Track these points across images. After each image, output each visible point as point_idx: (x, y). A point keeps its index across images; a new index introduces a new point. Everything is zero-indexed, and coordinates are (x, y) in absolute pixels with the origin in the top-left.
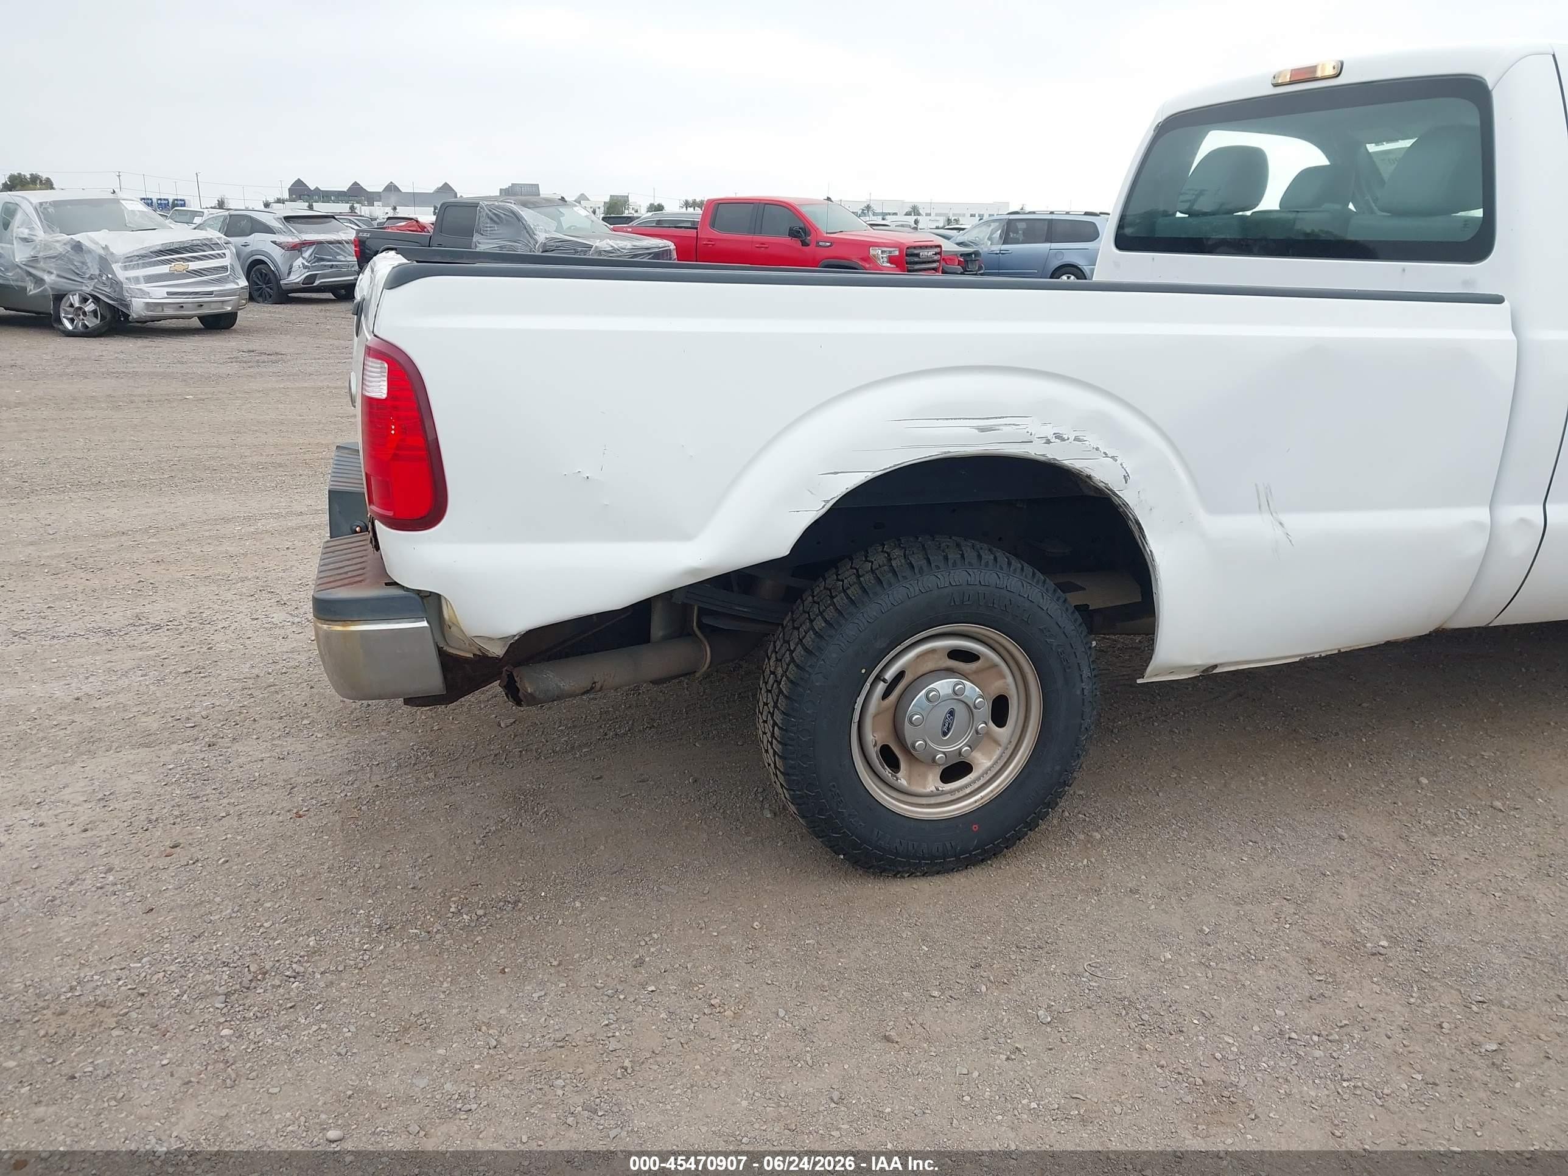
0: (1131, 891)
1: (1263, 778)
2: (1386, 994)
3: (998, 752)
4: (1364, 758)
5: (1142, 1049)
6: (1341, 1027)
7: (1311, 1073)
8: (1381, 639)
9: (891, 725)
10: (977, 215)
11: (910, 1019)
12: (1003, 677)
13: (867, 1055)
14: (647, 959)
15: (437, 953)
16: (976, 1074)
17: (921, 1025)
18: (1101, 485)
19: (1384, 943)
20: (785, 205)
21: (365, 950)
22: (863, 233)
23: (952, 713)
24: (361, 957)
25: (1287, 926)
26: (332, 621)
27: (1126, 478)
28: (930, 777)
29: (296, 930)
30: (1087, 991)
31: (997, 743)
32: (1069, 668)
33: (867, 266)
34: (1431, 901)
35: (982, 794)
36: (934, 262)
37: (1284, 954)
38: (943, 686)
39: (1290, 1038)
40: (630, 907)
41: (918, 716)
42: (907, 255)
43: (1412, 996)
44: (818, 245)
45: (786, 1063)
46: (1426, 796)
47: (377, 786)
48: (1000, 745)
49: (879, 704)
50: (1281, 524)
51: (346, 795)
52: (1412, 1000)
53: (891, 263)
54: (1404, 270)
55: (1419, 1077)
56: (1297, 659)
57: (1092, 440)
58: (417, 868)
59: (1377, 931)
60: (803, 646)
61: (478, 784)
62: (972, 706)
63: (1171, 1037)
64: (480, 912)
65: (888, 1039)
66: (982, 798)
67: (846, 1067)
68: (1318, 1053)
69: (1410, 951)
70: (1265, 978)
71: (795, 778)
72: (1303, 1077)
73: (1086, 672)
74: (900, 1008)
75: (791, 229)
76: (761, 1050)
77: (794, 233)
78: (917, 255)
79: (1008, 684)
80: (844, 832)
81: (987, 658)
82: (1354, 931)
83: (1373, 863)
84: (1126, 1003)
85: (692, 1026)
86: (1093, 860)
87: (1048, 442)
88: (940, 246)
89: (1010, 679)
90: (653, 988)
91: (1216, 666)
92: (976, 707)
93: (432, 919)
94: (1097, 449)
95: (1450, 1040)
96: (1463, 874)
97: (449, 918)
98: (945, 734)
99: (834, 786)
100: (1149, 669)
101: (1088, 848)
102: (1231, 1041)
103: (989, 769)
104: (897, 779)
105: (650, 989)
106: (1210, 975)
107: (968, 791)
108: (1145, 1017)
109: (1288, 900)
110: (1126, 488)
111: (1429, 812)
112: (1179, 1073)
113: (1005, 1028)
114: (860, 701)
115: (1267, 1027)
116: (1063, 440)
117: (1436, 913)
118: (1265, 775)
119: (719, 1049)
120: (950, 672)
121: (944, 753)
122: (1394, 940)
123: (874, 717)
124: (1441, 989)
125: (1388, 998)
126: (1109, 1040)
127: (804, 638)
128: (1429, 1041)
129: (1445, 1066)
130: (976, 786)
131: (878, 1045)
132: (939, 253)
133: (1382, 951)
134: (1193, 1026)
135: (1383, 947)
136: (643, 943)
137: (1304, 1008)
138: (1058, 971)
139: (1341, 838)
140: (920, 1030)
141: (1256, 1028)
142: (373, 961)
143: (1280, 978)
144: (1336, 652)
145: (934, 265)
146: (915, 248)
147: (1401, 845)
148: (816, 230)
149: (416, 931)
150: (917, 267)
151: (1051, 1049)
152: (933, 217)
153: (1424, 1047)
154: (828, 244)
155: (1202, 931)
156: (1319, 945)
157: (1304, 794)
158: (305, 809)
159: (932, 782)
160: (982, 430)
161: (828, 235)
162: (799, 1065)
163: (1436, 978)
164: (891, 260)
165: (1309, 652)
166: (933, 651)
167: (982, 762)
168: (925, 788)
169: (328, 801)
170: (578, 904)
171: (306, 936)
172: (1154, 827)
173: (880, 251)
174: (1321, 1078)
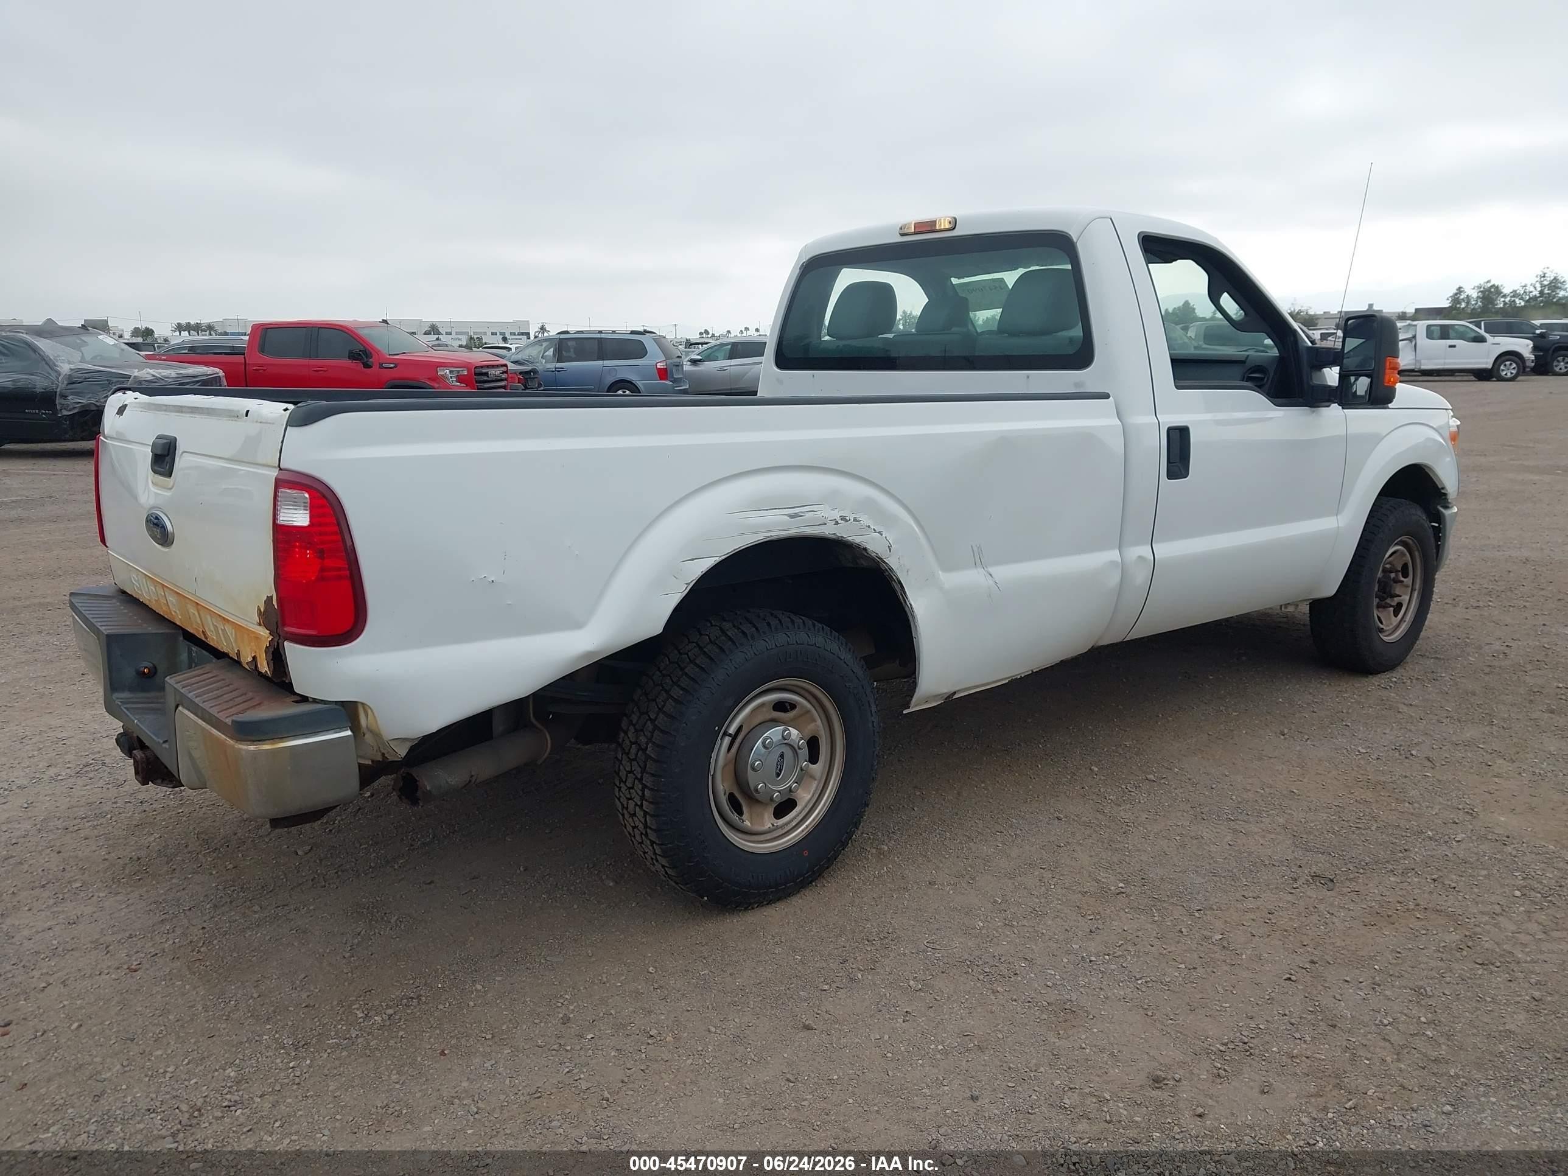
0: (930, 883)
1: (983, 785)
2: (1138, 918)
3: (814, 784)
4: (1047, 759)
5: (995, 992)
6: (1119, 946)
7: (1115, 980)
8: (1058, 660)
9: (733, 774)
10: (498, 334)
11: (816, 1010)
12: (814, 720)
13: (797, 1044)
14: (571, 1016)
15: (369, 1054)
16: (886, 1037)
17: (826, 1012)
18: (874, 555)
19: (1121, 885)
20: (341, 328)
21: (292, 1068)
22: (428, 354)
23: (782, 756)
24: (292, 1074)
25: (1053, 887)
26: (259, 741)
27: (890, 548)
28: (766, 816)
29: (205, 1067)
30: (936, 961)
31: (812, 777)
32: (863, 705)
33: (436, 385)
34: (1138, 850)
35: (807, 823)
36: (502, 380)
37: (1059, 907)
38: (774, 733)
39: (1091, 961)
40: (528, 980)
41: (757, 763)
42: (476, 374)
43: (1154, 916)
44: (381, 367)
45: (737, 1064)
46: (1100, 779)
47: (203, 928)
48: (815, 780)
49: (726, 756)
50: (991, 575)
51: (174, 942)
52: (1156, 918)
53: (461, 383)
54: (1028, 377)
55: (1183, 966)
56: (1007, 681)
57: (865, 520)
58: (298, 989)
59: (1112, 878)
60: (664, 713)
61: (311, 908)
62: (797, 748)
63: (1012, 980)
64: (390, 1011)
65: (807, 1028)
66: (807, 826)
67: (786, 1055)
68: (1113, 967)
69: (1140, 887)
70: (1054, 925)
71: (667, 832)
72: (1111, 984)
73: (874, 709)
74: (803, 1004)
75: (351, 352)
76: (711, 1059)
77: (353, 356)
78: (486, 374)
79: (818, 726)
80: (709, 875)
81: (803, 706)
82: (1098, 881)
83: (1088, 832)
84: (969, 963)
85: (644, 1055)
86: (890, 866)
87: (837, 523)
88: (506, 365)
89: (819, 722)
90: (592, 1036)
91: (955, 693)
92: (800, 749)
93: (344, 1028)
94: (869, 527)
95: (1191, 938)
96: (1149, 829)
97: (360, 1023)
98: (778, 775)
99: (700, 834)
100: (914, 700)
101: (881, 859)
102: (1053, 973)
103: (810, 799)
104: (743, 821)
105: (589, 1037)
106: (1016, 931)
107: (794, 823)
108: (987, 970)
109: (1044, 869)
110: (890, 556)
111: (1108, 790)
112: (1029, 1002)
113: (890, 1001)
114: (714, 755)
115: (1072, 957)
116: (847, 521)
117: (1144, 858)
118: (983, 782)
119: (677, 1067)
120: (775, 722)
121: (779, 791)
122: (1127, 882)
123: (723, 768)
124: (1170, 908)
125: (1139, 921)
126: (969, 992)
127: (663, 706)
128: (1178, 942)
129: (1196, 956)
130: (800, 818)
131: (802, 1035)
132: (506, 372)
133: (1123, 890)
134: (1023, 968)
135: (1122, 888)
136: (560, 1005)
137: (1090, 939)
138: (907, 951)
139: (1059, 819)
140: (827, 1016)
141: (1065, 960)
142: (307, 1075)
143: (1064, 923)
144: (1031, 672)
145: (503, 383)
146: (482, 367)
147: (1100, 816)
148: (378, 352)
149: (334, 1041)
150: (487, 385)
151: (931, 1007)
152: (454, 336)
153: (1176, 947)
154: (392, 365)
155: (995, 902)
156: (1080, 895)
157: (1018, 792)
158: (135, 963)
159: (768, 821)
160: (792, 516)
161: (391, 357)
162: (749, 1063)
163: (1164, 901)
164: (460, 379)
165: (1013, 674)
166: (762, 705)
167: (804, 797)
168: (764, 826)
169: (157, 952)
170: (479, 987)
171: (221, 1071)
172: (924, 834)
173: (448, 371)
174: (1122, 982)
